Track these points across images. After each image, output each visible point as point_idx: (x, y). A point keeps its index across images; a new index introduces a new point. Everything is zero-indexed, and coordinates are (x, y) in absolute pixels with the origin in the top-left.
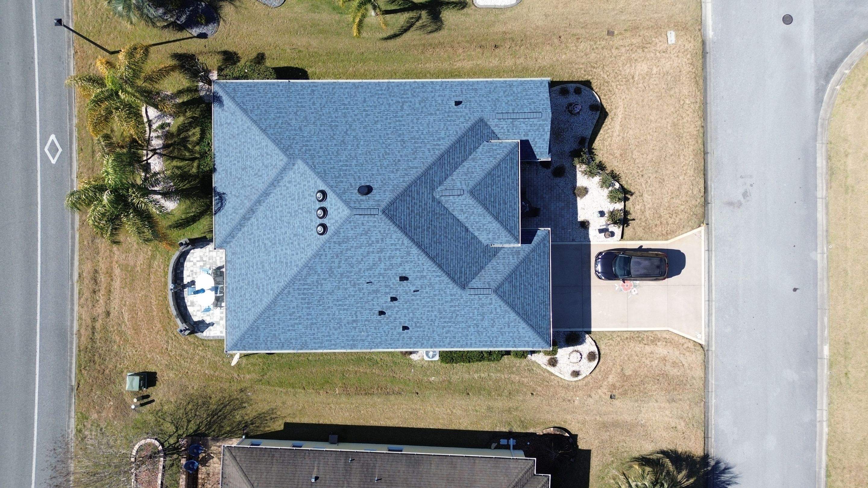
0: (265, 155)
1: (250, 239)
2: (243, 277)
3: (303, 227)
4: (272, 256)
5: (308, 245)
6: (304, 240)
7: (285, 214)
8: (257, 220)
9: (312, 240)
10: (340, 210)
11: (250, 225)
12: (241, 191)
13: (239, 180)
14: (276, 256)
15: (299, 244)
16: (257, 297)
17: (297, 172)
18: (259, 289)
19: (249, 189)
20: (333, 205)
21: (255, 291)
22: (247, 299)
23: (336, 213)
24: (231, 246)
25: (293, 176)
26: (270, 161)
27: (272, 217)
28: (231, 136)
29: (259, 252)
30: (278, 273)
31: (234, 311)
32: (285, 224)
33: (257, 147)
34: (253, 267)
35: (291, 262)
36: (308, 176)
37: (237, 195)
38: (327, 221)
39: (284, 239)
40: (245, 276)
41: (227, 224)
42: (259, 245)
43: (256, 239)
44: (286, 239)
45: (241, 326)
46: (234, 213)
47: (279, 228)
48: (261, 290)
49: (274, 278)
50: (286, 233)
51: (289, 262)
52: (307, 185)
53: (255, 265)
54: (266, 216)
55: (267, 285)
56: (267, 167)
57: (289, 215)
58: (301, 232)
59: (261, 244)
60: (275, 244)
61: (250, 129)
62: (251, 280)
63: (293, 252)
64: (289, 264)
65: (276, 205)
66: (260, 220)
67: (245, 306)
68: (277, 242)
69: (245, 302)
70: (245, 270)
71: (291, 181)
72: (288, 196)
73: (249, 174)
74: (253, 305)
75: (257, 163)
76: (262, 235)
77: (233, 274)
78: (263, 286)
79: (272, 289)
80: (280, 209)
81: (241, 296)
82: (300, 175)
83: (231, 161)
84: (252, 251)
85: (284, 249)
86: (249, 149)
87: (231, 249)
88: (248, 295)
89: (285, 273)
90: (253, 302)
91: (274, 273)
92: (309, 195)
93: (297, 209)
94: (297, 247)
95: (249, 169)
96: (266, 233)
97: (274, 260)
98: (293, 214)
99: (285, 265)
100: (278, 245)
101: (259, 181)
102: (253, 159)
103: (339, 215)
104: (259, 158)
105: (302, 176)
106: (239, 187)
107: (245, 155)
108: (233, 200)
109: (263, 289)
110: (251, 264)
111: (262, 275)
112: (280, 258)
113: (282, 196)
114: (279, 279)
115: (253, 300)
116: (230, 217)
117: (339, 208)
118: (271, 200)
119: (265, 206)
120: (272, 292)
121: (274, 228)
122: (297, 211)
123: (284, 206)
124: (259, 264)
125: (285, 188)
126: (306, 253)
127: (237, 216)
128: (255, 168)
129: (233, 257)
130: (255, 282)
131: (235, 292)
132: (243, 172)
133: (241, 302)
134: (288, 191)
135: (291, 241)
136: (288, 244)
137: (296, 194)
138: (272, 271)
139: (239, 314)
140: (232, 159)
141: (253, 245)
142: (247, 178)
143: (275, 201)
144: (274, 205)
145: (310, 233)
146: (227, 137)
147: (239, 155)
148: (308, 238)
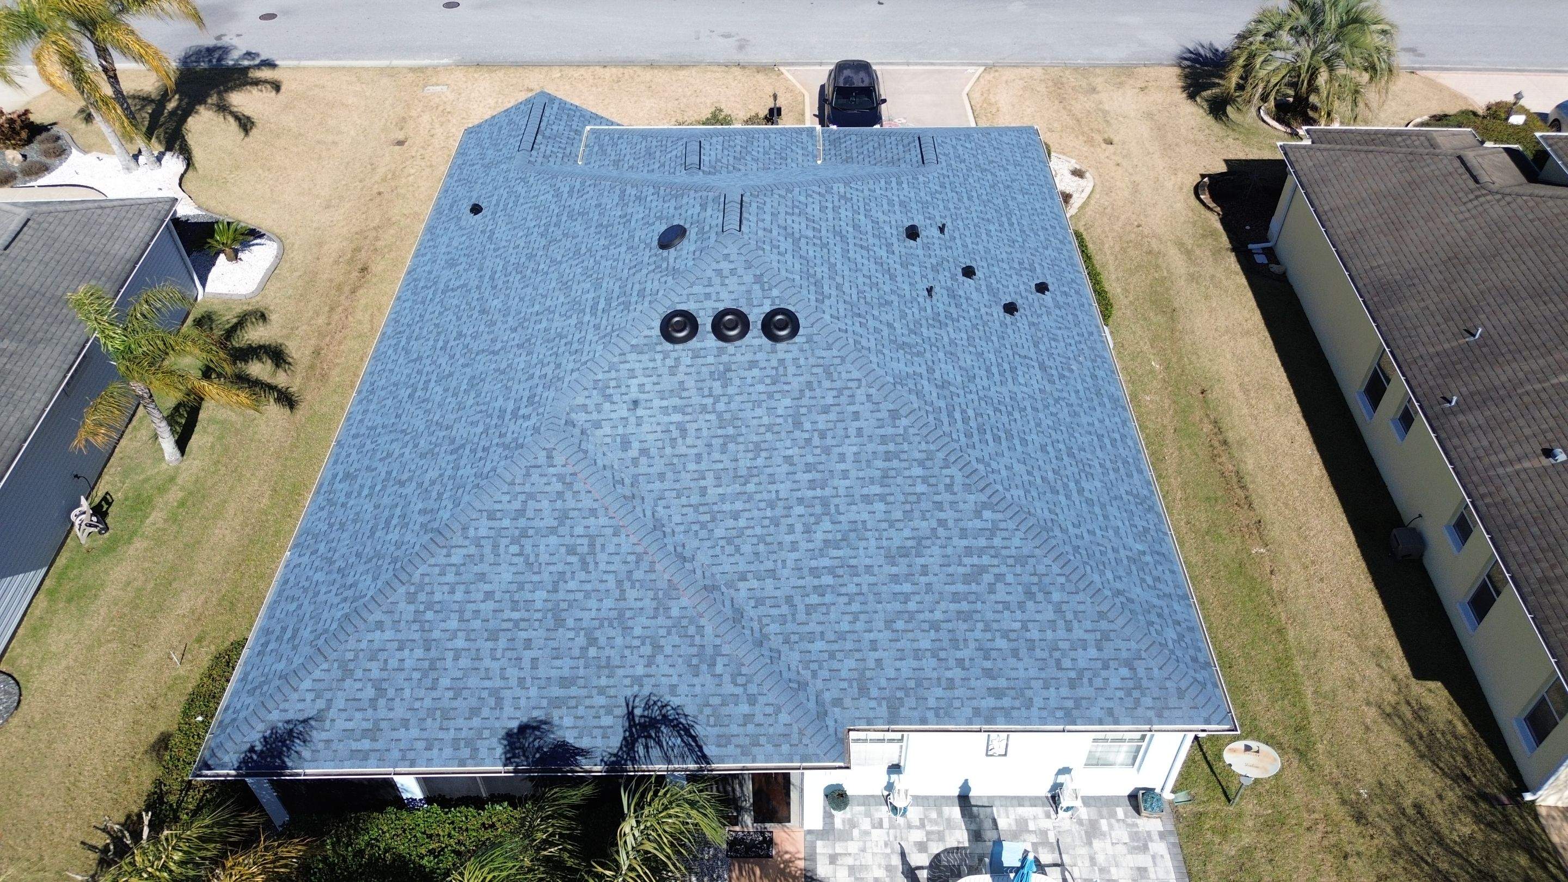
0: (522, 522)
1: (810, 609)
2: (946, 644)
3: (770, 396)
4: (865, 516)
5: (829, 375)
6: (812, 390)
7: (728, 464)
8: (743, 578)
9: (812, 361)
10: (725, 266)
11: (762, 610)
12: (638, 631)
13: (592, 641)
14: (867, 499)
15: (826, 410)
16: (1010, 578)
17: (595, 416)
18: (983, 569)
19: (631, 594)
20: (708, 290)
21: (992, 589)
22: (1025, 628)
23: (732, 281)
24: (838, 702)
25: (607, 430)
26: (545, 504)
27: (736, 516)
28: (428, 682)
29: (854, 571)
30: (921, 488)
31: (1072, 685)
32: (760, 462)
33: (490, 558)
34: (906, 598)
35: (884, 440)
36: (613, 374)
37: (647, 650)
38: (756, 310)
39: (809, 468)
40: (943, 635)
41: (752, 700)
42: (831, 571)
43: (810, 581)
44: (810, 459)
45: (1125, 654)
46: (713, 665)
47: (772, 488)
48: (986, 560)
49: (939, 506)
50: (788, 459)
51: (882, 448)
52: (642, 380)
53: (897, 588)
54: (729, 541)
55: (963, 534)
56: (563, 517)
57: (731, 446)
58: (787, 402)
59: (825, 562)
60: (825, 503)
61: (421, 587)
62: (953, 607)
63: (852, 432)
64: (891, 447)
65: (695, 499)
66: (742, 567)
67: (1049, 634)
68: (819, 492)
69: (1035, 634)
70: (919, 634)
71: (623, 436)
72: (668, 451)
73: (580, 596)
74: (1040, 597)
75: (544, 558)
76: (794, 555)
77: (939, 692)
78: (969, 551)
79: (978, 514)
80: (710, 481)
81: (1015, 653)
82: (607, 406)
83: (521, 681)
84: (851, 599)
85: (843, 466)
86: (489, 595)
87: (848, 702)
88: (1010, 622)
89: (921, 463)
90: (1030, 594)
91: (925, 505)
92: (673, 371)
93: (712, 417)
94: (833, 416)
95: (561, 595)
96: (789, 538)
97: (880, 507)
98: (730, 431)
99: (895, 463)
100: (828, 492)
101: (612, 549)
102: (529, 577)
103: (740, 271)
104: (528, 549)
105: (608, 398)
106: (619, 641)
107: (507, 614)
108: (665, 669)
109: (981, 552)
110: (898, 606)
111: (933, 556)
112: (872, 481)
113: (669, 475)
114: (941, 487)
115: (1022, 598)
116: (729, 688)
117: (719, 272)
118: (677, 518)
119: (696, 543)
120: (987, 514)
121: (772, 505)
122: (720, 415)
123: (703, 466)
124: (894, 570)
125: (643, 460)
126: (853, 385)
127: (726, 649)
128: (560, 567)
129: (874, 692)
130: (961, 588)
131: (1002, 683)
132: (570, 623)
133: (1039, 653)
134: (653, 452)
135: (816, 441)
136: (827, 451)
137: (666, 419)
138: (917, 514)
139: (1082, 664)
140: (512, 673)
141: (828, 598)
142: (593, 603)
143: (684, 500)
144: (696, 508)
145: (791, 370)
146: (428, 703)
147: (502, 643)
148: (807, 377)
